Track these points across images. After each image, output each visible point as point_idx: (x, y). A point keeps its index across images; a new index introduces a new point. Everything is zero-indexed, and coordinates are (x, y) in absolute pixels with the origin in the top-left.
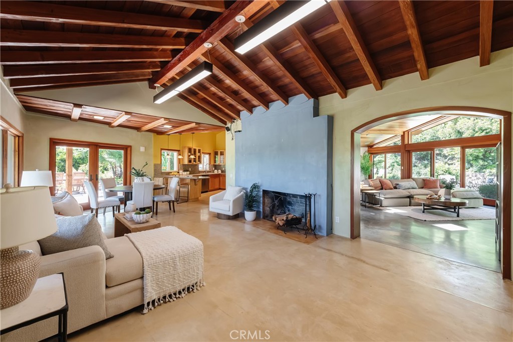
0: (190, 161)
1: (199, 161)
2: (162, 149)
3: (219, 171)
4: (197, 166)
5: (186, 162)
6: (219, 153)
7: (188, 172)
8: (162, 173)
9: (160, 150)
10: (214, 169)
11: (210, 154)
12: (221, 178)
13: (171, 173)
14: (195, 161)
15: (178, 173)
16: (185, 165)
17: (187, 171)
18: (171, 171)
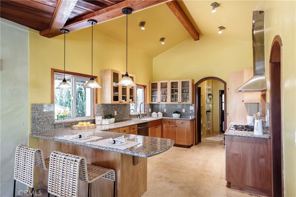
0: (116, 98)
1: (131, 98)
2: (54, 71)
3: (159, 113)
4: (126, 106)
5: (108, 99)
6: (159, 86)
7: (113, 120)
8: (55, 125)
9: (49, 72)
10: (150, 110)
11: (145, 87)
12: (164, 125)
13: (77, 123)
14: (124, 98)
15: (94, 122)
16: (107, 105)
17: (111, 116)
18: (78, 119)
